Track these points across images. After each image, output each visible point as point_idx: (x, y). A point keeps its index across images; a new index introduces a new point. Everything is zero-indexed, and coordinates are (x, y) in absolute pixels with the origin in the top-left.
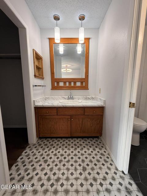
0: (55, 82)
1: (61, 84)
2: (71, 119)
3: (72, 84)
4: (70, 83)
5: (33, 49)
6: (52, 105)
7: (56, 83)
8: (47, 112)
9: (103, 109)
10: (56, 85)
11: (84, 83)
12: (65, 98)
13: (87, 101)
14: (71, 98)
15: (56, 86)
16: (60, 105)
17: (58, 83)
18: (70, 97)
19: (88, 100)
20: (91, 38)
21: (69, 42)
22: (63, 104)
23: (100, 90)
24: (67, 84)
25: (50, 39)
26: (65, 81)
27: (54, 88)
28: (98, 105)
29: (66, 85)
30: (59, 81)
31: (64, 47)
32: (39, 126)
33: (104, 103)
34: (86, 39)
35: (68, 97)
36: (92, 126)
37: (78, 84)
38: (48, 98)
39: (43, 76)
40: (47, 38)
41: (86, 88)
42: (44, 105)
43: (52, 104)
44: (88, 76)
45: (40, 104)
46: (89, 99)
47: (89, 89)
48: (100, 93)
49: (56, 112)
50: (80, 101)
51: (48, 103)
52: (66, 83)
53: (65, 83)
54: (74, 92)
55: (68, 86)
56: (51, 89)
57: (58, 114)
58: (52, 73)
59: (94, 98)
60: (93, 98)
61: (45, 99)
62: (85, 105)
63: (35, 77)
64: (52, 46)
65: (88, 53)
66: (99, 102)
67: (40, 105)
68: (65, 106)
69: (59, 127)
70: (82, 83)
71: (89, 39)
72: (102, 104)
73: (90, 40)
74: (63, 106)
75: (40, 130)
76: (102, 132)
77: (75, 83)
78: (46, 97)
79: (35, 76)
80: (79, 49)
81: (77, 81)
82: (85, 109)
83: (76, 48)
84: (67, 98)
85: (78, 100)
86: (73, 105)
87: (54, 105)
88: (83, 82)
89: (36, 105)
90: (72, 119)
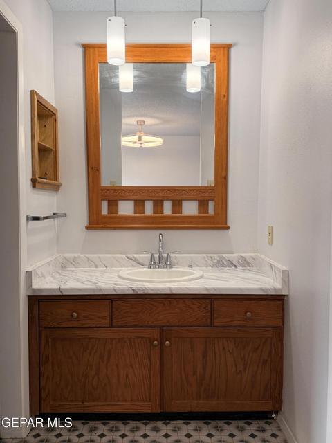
0: (103, 200)
1: (126, 208)
2: (162, 344)
3: (168, 208)
4: (158, 204)
5: (32, 92)
6: (93, 290)
7: (105, 205)
8: (75, 314)
9: (283, 304)
10: (104, 211)
11: (211, 205)
12: (141, 261)
13: (224, 275)
14: (162, 261)
15: (105, 217)
16: (123, 290)
17: (113, 204)
18: (157, 256)
19: (226, 270)
20: (235, 44)
21: (158, 59)
22: (135, 285)
23: (270, 234)
24: (149, 208)
25: (86, 47)
26: (139, 195)
27: (97, 222)
28: (261, 289)
29: (144, 213)
30: (116, 195)
31: (137, 73)
32: (42, 369)
33: (284, 281)
34: (215, 47)
35: (153, 256)
36: (240, 372)
37: (190, 208)
38: (74, 262)
39: (56, 178)
40: (77, 44)
41: (218, 222)
42: (62, 287)
43: (95, 284)
44: (226, 178)
45: (47, 283)
46: (231, 264)
47: (228, 228)
48: (271, 244)
49: (107, 314)
50: (197, 272)
51: (78, 280)
52: (143, 205)
53: (139, 204)
54: (175, 239)
55: (149, 217)
56: (87, 228)
57: (114, 324)
58: (93, 168)
59: (249, 261)
60: (245, 263)
61: (63, 267)
62: (215, 289)
63: (34, 186)
64: (95, 70)
65: (227, 96)
66: (267, 279)
67: (50, 290)
68: (143, 290)
69: (118, 375)
70: (203, 204)
71: (228, 47)
72: (278, 286)
73: (233, 51)
74: (134, 290)
75: (43, 383)
76: (280, 393)
77: (177, 204)
78: (67, 255)
79: (34, 182)
80: (193, 80)
81: (184, 196)
82: (215, 302)
83: (180, 79)
84: (148, 263)
85: (190, 270)
86: (170, 289)
87: (100, 289)
88: (208, 201)
89: (34, 290)
90: (167, 342)
